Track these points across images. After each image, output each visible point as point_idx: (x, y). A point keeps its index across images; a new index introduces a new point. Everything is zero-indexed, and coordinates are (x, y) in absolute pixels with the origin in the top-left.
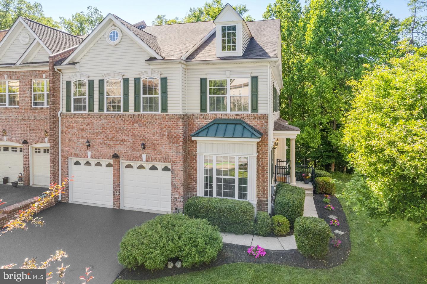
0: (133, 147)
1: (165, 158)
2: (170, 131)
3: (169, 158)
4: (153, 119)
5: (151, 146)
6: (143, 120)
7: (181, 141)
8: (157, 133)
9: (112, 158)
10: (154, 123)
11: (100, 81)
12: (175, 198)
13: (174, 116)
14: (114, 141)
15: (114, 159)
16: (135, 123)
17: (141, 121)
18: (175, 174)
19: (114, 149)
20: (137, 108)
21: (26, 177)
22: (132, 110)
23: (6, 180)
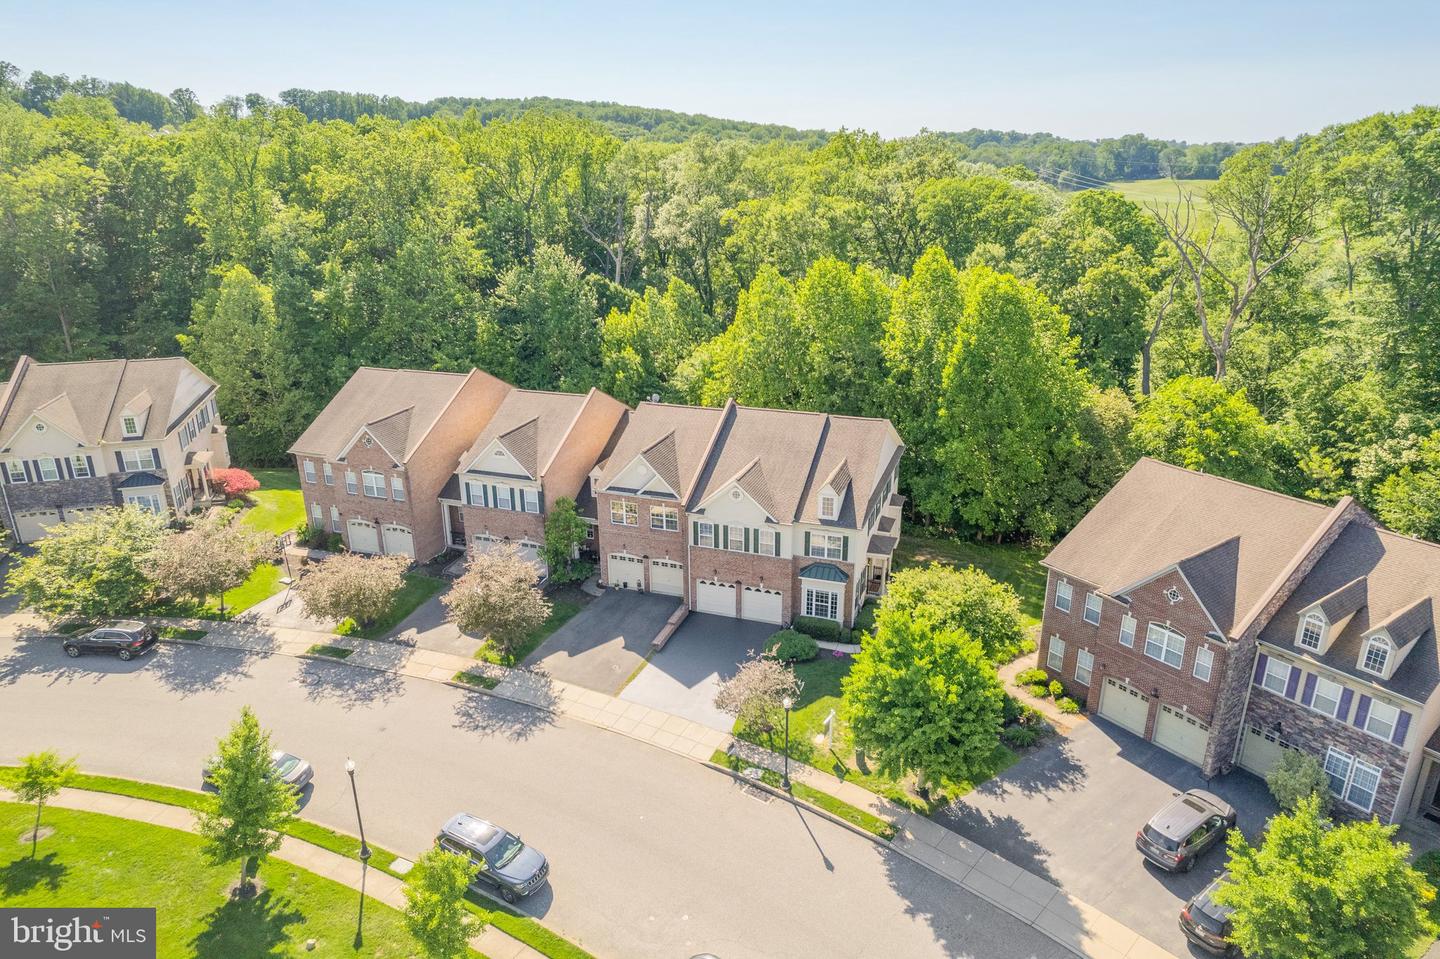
0: (752, 577)
1: (778, 587)
2: (782, 570)
3: (780, 588)
4: (770, 560)
5: (767, 577)
6: (761, 559)
7: (790, 578)
8: (772, 570)
10: (770, 563)
11: (724, 526)
12: (784, 614)
13: (785, 559)
14: (737, 571)
15: (736, 583)
16: (755, 561)
17: (759, 561)
18: (786, 599)
19: (736, 576)
20: (756, 550)
21: (647, 585)
22: (751, 551)
23: (625, 585)
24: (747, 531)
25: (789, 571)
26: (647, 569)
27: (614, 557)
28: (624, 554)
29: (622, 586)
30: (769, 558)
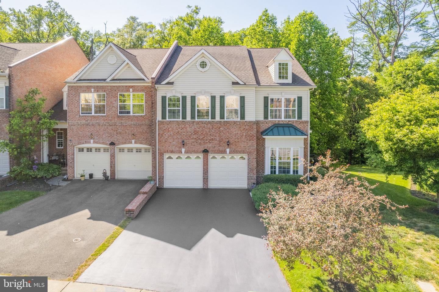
0: (219, 144)
1: (244, 151)
2: (248, 132)
3: (246, 151)
4: (235, 125)
5: (233, 143)
6: (227, 125)
7: (255, 139)
8: (238, 134)
9: (203, 152)
10: (235, 127)
11: (192, 97)
12: (251, 177)
13: (250, 122)
14: (204, 140)
15: (204, 153)
16: (221, 127)
17: (226, 126)
18: (251, 161)
19: (204, 146)
20: (222, 117)
21: (113, 172)
22: (218, 118)
23: (91, 176)
24: (213, 98)
25: (254, 132)
26: (113, 157)
27: (81, 150)
28: (92, 145)
29: (87, 177)
30: (235, 122)
